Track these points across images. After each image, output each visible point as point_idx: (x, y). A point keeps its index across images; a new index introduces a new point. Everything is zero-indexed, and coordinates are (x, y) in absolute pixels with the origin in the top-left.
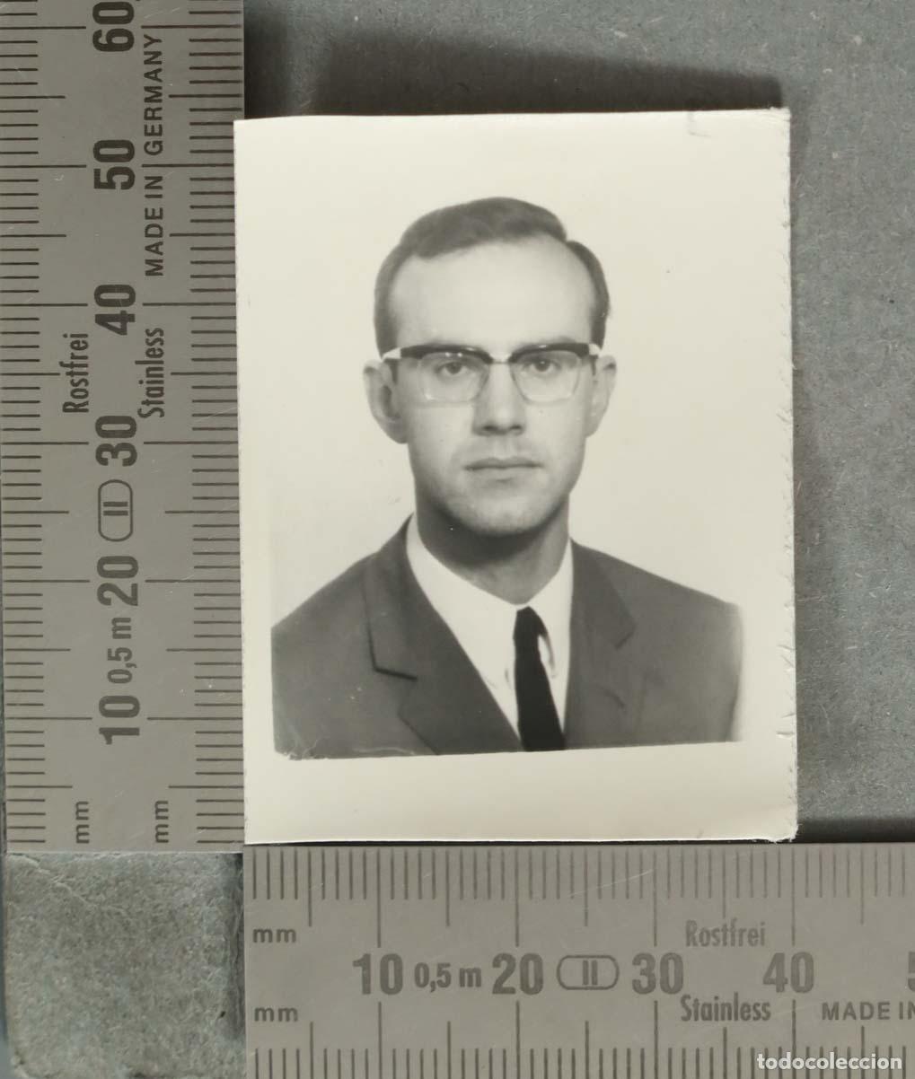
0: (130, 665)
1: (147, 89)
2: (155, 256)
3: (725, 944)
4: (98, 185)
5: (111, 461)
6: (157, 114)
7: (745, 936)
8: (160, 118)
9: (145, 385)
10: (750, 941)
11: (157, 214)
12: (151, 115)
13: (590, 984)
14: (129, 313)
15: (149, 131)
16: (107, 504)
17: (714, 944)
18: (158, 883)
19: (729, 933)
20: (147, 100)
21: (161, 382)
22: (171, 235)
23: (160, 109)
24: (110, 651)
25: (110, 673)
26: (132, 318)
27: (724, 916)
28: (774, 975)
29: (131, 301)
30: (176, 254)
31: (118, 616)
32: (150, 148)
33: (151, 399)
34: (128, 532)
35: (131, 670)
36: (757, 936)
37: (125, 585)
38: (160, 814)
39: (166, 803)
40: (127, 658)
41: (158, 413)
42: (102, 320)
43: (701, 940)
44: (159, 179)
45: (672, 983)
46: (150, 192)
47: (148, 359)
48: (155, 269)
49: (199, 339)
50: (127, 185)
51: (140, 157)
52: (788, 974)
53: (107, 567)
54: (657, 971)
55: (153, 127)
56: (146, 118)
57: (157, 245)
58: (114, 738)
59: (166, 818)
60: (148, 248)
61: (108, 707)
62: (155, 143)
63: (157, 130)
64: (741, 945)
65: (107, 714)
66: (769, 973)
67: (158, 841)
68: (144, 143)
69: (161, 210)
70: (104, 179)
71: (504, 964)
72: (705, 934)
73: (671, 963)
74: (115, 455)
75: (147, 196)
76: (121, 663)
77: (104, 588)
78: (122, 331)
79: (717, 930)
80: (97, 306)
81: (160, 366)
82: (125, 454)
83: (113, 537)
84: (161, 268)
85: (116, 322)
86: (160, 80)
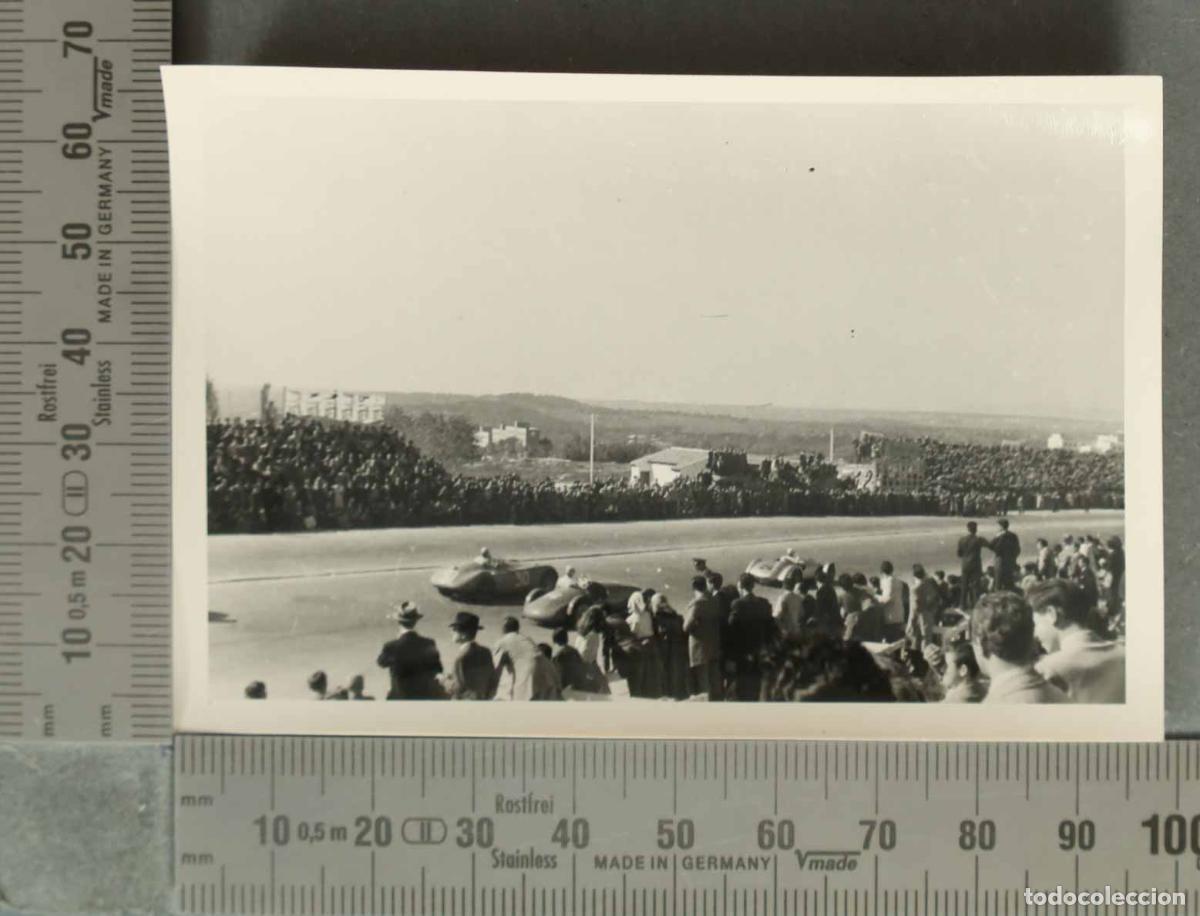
0: (84, 606)
1: (101, 187)
2: (106, 309)
3: (524, 811)
6: (109, 205)
7: (539, 806)
8: (109, 208)
9: (98, 403)
10: (543, 811)
11: (107, 277)
12: (103, 205)
13: (426, 838)
15: (102, 216)
17: (518, 812)
19: (527, 805)
20: (102, 195)
23: (109, 201)
26: (87, 353)
27: (524, 790)
28: (559, 835)
29: (86, 341)
30: (120, 307)
31: (77, 569)
32: (103, 230)
33: (103, 412)
36: (547, 806)
37: (81, 547)
38: (107, 715)
39: (109, 706)
40: (84, 600)
41: (105, 423)
43: (507, 808)
44: (108, 252)
45: (485, 839)
46: (104, 261)
47: (102, 383)
48: (105, 317)
50: (85, 257)
51: (96, 236)
52: (570, 834)
54: (474, 831)
56: (101, 208)
57: (108, 300)
59: (109, 718)
60: (101, 302)
62: (107, 226)
64: (536, 810)
69: (110, 275)
71: (363, 824)
73: (485, 826)
75: (101, 265)
76: (78, 605)
78: (81, 362)
82: (82, 452)
84: (108, 316)
85: (77, 356)
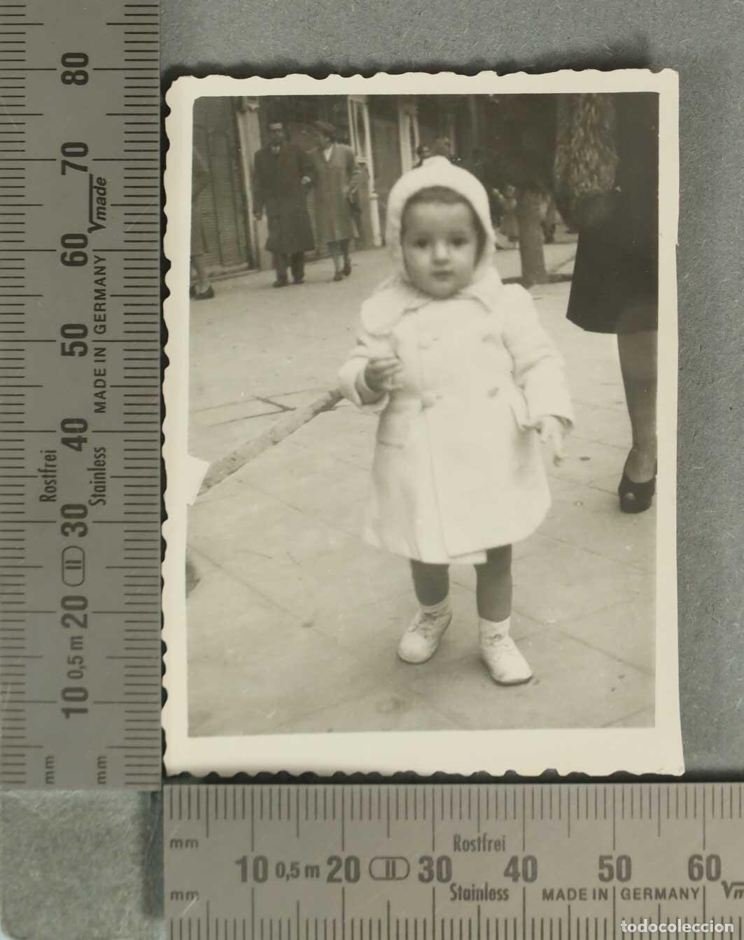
4: (64, 353)
5: (71, 534)
14: (84, 437)
16: (68, 562)
18: (101, 809)
21: (104, 482)
22: (112, 386)
24: (69, 658)
25: (69, 673)
34: (81, 579)
35: (83, 670)
42: (66, 442)
49: (130, 455)
53: (68, 603)
55: (100, 316)
58: (72, 715)
61: (68, 694)
63: (102, 318)
65: (67, 699)
66: (507, 869)
67: (100, 783)
68: (93, 326)
70: (67, 350)
72: (466, 844)
74: (73, 530)
77: (65, 617)
79: (474, 841)
80: (62, 432)
81: (103, 472)
83: (72, 583)
86: (105, 285)
